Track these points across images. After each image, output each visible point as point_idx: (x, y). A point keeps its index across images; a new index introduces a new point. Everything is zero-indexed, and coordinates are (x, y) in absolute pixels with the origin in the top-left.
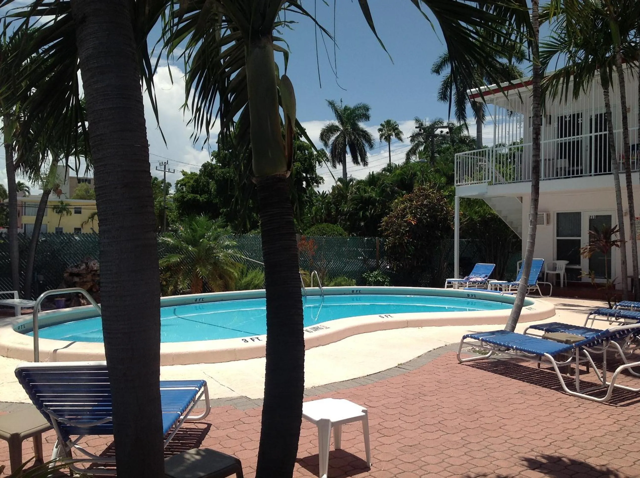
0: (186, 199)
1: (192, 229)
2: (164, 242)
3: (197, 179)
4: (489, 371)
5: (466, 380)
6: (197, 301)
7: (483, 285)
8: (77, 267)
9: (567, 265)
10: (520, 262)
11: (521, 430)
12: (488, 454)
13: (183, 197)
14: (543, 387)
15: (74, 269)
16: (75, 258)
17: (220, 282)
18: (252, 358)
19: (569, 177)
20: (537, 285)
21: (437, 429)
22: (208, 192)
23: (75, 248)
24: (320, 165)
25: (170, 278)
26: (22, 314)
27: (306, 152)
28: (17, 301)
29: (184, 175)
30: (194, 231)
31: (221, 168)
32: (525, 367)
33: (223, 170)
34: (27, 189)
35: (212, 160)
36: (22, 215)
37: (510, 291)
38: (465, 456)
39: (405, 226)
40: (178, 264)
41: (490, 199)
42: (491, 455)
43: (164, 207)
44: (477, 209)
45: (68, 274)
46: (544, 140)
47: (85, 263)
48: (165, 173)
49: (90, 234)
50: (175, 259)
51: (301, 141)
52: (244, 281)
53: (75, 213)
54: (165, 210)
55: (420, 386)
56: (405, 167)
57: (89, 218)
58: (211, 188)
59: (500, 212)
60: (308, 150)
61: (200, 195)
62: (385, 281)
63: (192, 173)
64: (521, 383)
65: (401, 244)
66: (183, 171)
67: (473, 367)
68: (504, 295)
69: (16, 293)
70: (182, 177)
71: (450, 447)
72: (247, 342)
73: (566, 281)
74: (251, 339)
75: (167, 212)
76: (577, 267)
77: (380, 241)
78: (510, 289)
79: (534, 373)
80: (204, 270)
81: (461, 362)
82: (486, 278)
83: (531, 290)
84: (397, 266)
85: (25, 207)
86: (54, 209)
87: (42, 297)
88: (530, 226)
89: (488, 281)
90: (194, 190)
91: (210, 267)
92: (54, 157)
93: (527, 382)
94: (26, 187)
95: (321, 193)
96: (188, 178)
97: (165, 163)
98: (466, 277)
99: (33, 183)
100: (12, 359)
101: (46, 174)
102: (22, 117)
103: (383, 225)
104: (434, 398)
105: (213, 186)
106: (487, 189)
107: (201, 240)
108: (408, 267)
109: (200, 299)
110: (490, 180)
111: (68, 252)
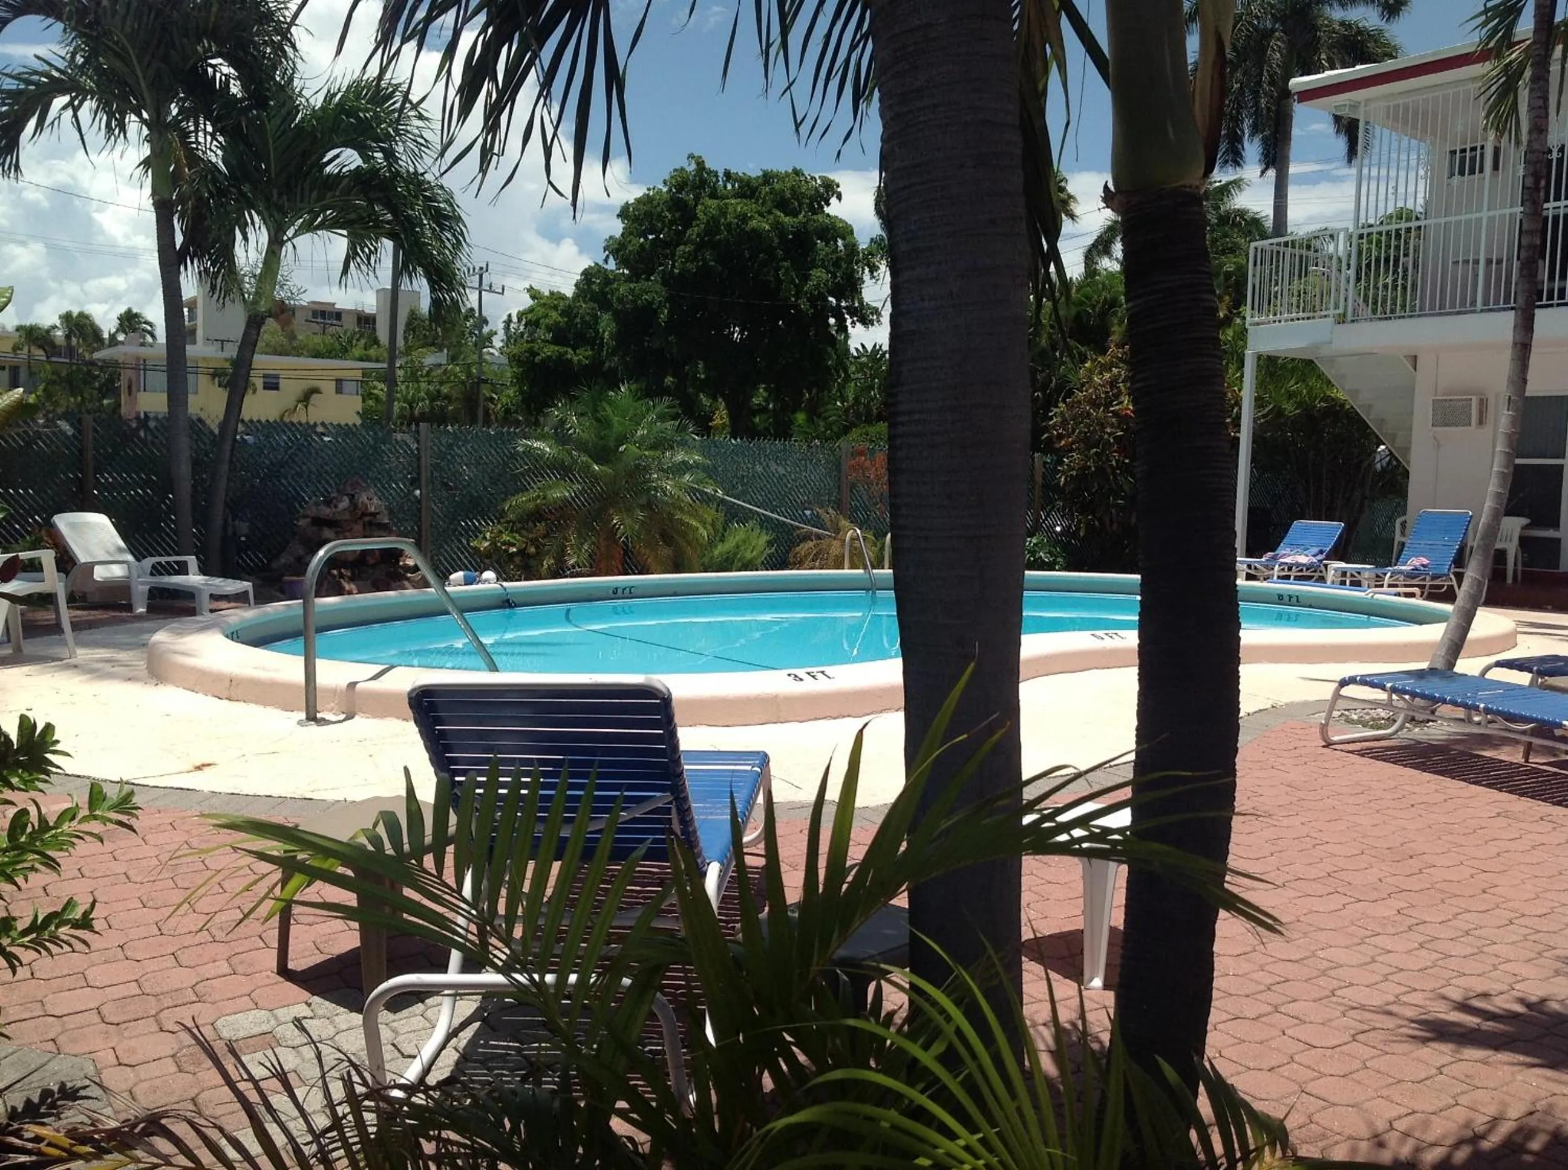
0: (538, 359)
1: (598, 420)
2: (529, 452)
3: (569, 306)
4: (1405, 766)
5: (1357, 784)
6: (616, 593)
7: (1312, 574)
8: (328, 502)
9: (1525, 528)
10: (1402, 519)
11: (1538, 897)
12: (1478, 948)
13: (533, 353)
14: (1554, 804)
15: (322, 507)
16: (320, 482)
17: (665, 551)
18: (816, 719)
19: (1551, 306)
20: (1452, 576)
21: (1331, 890)
22: (595, 342)
23: (320, 460)
24: (873, 277)
25: (544, 537)
26: (212, 611)
27: (840, 242)
28: (194, 579)
29: (533, 297)
30: (603, 423)
31: (629, 279)
32: (1492, 759)
33: (632, 286)
34: (149, 328)
35: (606, 261)
36: (139, 390)
37: (1385, 589)
38: (1423, 952)
39: (1112, 426)
40: (564, 506)
41: (1331, 360)
42: (1485, 949)
43: (479, 378)
44: (1292, 385)
45: (308, 520)
46: (1489, 210)
47: (347, 495)
48: (480, 293)
49: (355, 425)
50: (560, 492)
51: (828, 215)
52: (720, 550)
53: (265, 388)
54: (483, 385)
55: (1249, 794)
56: (1088, 285)
57: (299, 401)
58: (604, 331)
59: (1355, 393)
60: (844, 239)
61: (574, 350)
62: (1055, 563)
63: (552, 293)
64: (1493, 794)
65: (1101, 470)
66: (532, 288)
67: (1363, 755)
68: (1377, 596)
69: (192, 561)
70: (527, 302)
71: (1379, 930)
72: (801, 680)
73: (1520, 568)
74: (808, 673)
75: (486, 391)
76: (1550, 533)
77: (1045, 463)
78: (1386, 583)
79: (1519, 774)
80: (628, 521)
81: (1328, 745)
82: (1320, 557)
83: (1431, 587)
84: (1088, 525)
85: (145, 370)
86: (214, 378)
87: (321, 558)
88: (1506, 412)
89: (1326, 566)
90: (560, 336)
91: (641, 515)
92: (273, 234)
93: (1510, 792)
94: (146, 323)
95: (869, 348)
96: (545, 304)
97: (481, 268)
98: (1270, 554)
99: (221, 301)
100: (241, 704)
101: (254, 276)
102: (191, 132)
103: (1054, 427)
104: (1296, 821)
105: (607, 325)
106: (1332, 333)
107: (621, 449)
108: (1115, 526)
109: (625, 589)
110: (1341, 311)
111: (304, 467)
